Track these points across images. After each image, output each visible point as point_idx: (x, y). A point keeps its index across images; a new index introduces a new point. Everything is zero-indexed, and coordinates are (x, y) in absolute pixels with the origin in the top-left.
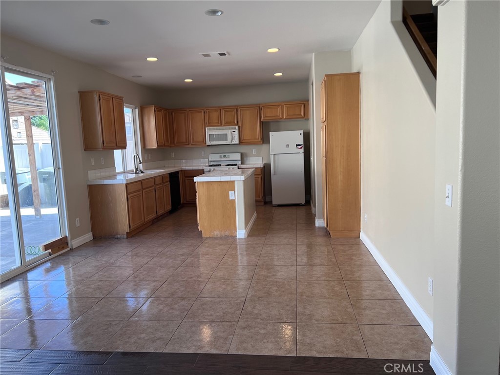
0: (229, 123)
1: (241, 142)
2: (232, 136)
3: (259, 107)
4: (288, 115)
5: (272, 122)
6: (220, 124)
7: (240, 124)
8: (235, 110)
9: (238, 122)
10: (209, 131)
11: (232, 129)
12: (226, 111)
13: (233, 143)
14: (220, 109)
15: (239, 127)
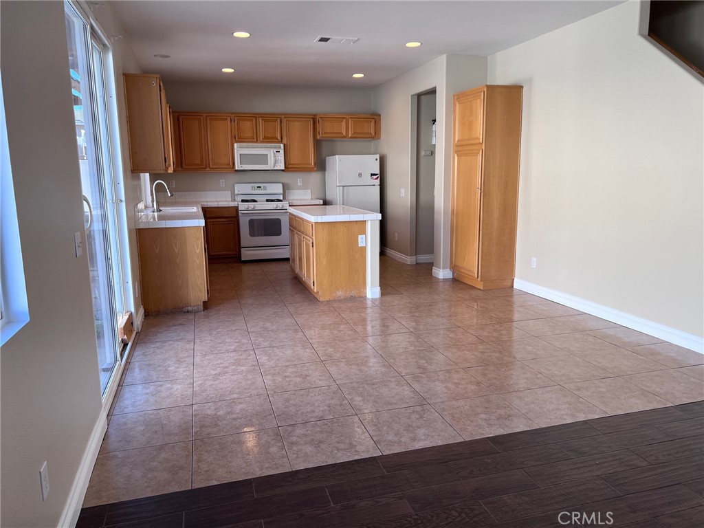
0: (269, 139)
1: (288, 168)
2: (274, 157)
3: (314, 119)
4: (354, 133)
5: (324, 140)
6: (254, 139)
7: (285, 141)
8: (279, 120)
9: (282, 138)
10: (240, 150)
11: (276, 148)
12: (265, 121)
13: (276, 168)
14: (256, 118)
15: (284, 145)
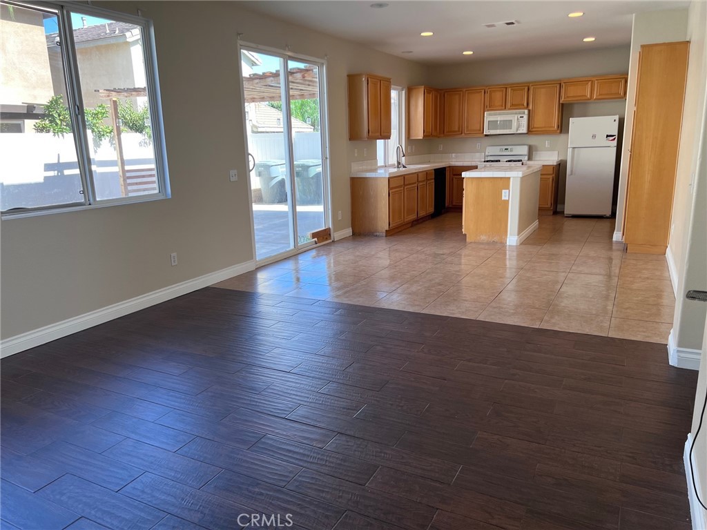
0: (515, 106)
1: (530, 131)
2: (518, 121)
3: (559, 84)
4: (600, 95)
5: (577, 103)
6: (504, 107)
7: (530, 107)
8: (526, 89)
9: (528, 104)
10: (489, 117)
11: (520, 113)
12: (514, 90)
13: (519, 132)
14: (506, 88)
15: (529, 111)
